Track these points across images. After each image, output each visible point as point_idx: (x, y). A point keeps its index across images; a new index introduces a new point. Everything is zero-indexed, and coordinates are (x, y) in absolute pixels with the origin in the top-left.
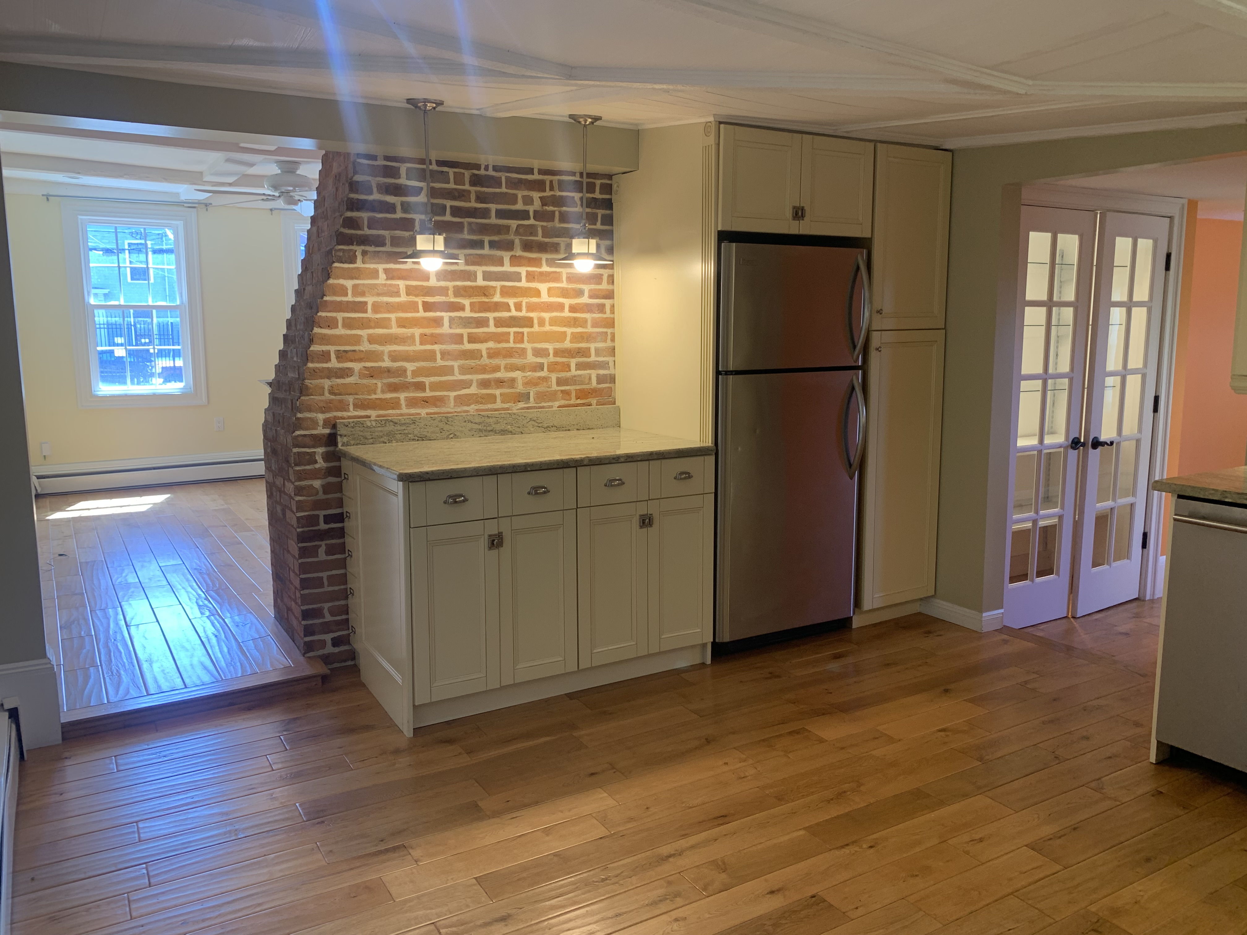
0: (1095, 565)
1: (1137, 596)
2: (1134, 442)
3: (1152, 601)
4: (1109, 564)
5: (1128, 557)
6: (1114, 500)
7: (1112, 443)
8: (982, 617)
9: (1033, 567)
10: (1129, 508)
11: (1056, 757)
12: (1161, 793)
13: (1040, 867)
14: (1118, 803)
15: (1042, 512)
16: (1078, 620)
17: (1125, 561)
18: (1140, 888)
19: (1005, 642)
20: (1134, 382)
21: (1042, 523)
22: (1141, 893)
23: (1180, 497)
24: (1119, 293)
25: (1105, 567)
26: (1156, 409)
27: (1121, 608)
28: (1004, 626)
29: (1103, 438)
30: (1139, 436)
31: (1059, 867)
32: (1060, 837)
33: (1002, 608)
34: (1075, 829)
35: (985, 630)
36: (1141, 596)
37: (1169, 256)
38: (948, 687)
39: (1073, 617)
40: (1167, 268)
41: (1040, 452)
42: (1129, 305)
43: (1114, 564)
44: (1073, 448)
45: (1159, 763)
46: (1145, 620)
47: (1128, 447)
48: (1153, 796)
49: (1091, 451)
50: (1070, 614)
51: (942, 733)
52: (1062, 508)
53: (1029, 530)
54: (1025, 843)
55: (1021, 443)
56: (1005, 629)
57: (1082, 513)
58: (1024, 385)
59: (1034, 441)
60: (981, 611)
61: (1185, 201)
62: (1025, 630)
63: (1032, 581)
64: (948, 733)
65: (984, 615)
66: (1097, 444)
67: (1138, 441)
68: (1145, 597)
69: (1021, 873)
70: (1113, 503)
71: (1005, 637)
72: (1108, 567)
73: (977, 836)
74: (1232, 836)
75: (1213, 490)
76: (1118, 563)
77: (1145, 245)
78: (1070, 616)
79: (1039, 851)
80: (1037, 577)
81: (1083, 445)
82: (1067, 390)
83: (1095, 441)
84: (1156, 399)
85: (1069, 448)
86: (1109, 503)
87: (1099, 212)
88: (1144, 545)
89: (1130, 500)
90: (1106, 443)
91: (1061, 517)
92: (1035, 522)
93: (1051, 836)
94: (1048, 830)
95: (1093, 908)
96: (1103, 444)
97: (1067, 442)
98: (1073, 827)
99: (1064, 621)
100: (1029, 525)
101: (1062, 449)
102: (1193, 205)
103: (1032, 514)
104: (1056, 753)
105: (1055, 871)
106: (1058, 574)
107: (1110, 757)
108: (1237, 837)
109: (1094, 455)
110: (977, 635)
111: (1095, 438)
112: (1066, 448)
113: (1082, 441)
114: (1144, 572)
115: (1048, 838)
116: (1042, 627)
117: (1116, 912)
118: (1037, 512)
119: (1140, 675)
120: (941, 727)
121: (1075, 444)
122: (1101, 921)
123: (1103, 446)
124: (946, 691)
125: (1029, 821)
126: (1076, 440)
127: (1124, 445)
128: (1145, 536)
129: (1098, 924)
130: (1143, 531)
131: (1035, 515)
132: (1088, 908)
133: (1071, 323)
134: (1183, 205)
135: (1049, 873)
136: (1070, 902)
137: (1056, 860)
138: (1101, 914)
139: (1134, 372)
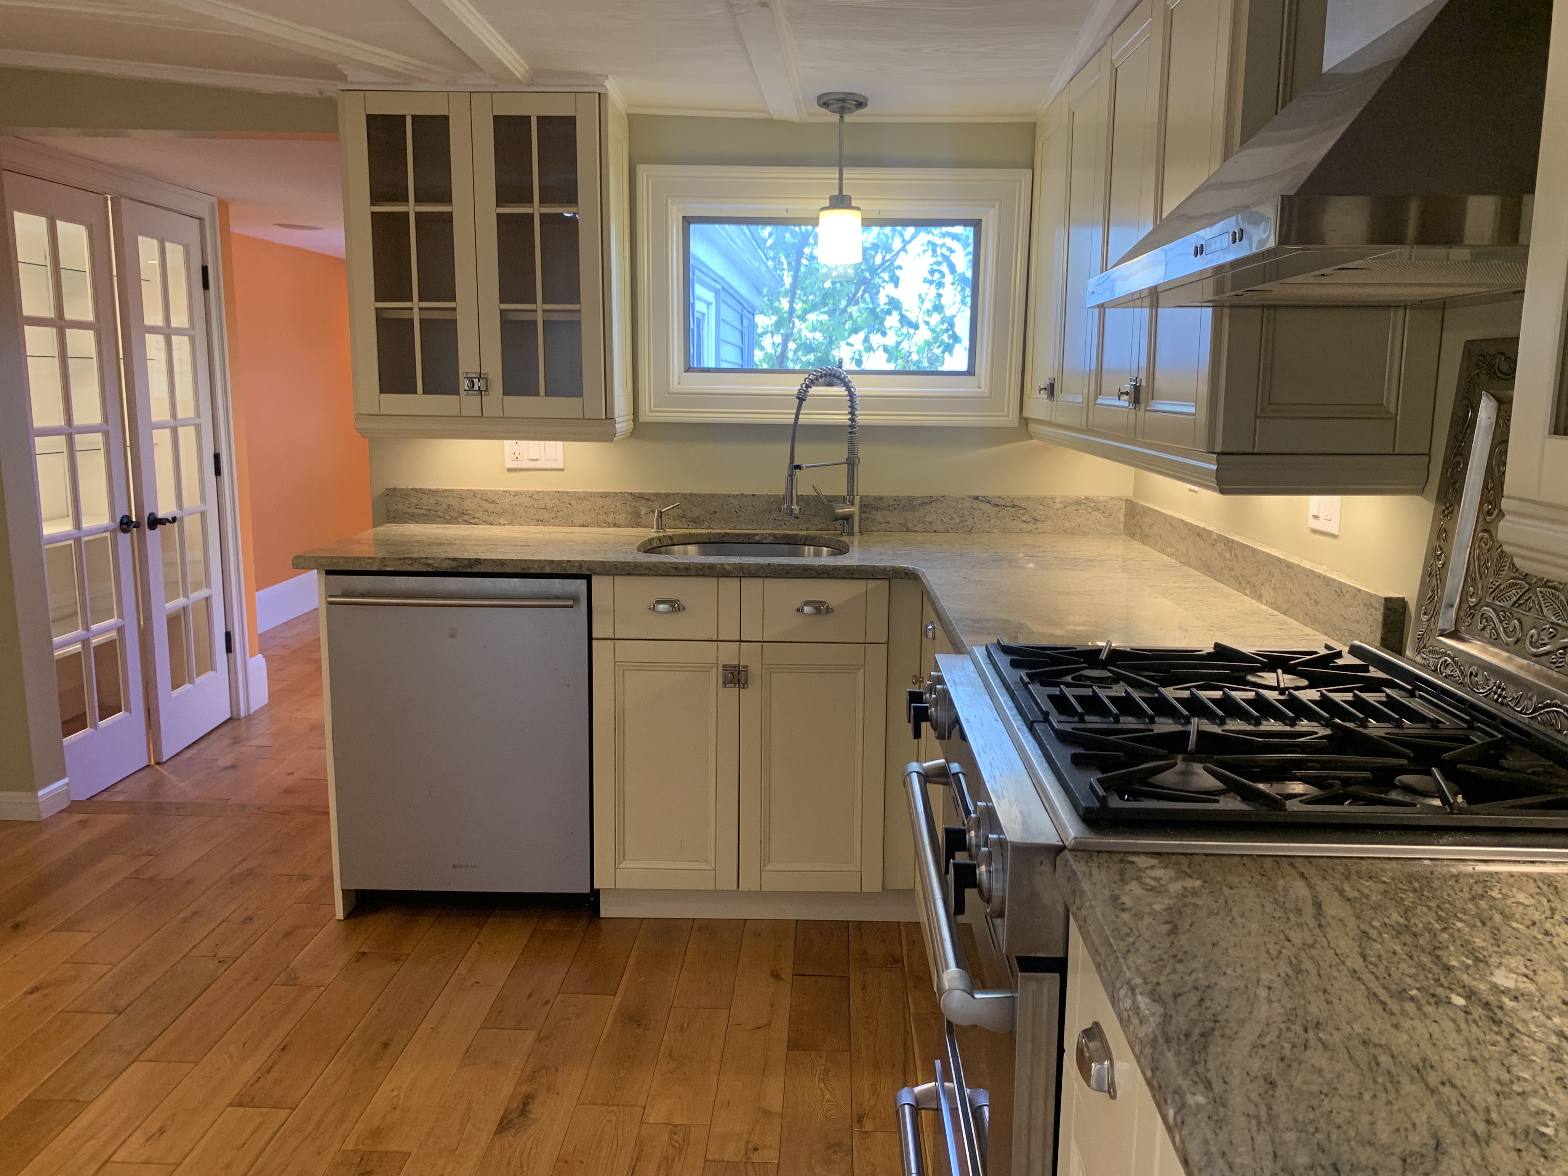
0: (175, 686)
1: (229, 716)
2: (198, 516)
3: (249, 717)
4: (191, 681)
5: (213, 668)
6: (186, 595)
7: (174, 519)
8: (37, 797)
9: (92, 707)
10: (204, 603)
11: (219, 962)
12: (365, 953)
13: (261, 1124)
14: (322, 989)
15: (94, 627)
16: (166, 766)
17: (210, 673)
18: (391, 1087)
19: (83, 824)
20: (187, 435)
21: (95, 641)
22: (396, 1092)
23: (329, 573)
24: (153, 317)
25: (187, 687)
26: (218, 472)
27: (214, 736)
28: (73, 801)
29: (161, 514)
30: (202, 507)
31: (284, 1113)
32: (269, 1071)
33: (64, 776)
34: (283, 1049)
35: (45, 815)
36: (235, 714)
37: (205, 270)
38: (19, 919)
39: (158, 763)
40: (206, 286)
41: (78, 540)
42: (167, 332)
43: (198, 680)
44: (125, 531)
45: (348, 916)
46: (251, 743)
47: (191, 524)
48: (358, 961)
49: (149, 532)
50: (152, 760)
51: (34, 996)
52: (121, 616)
53: (79, 653)
54: (227, 1102)
55: (49, 530)
56: (75, 806)
57: (148, 618)
58: (40, 444)
59: (66, 526)
60: (34, 789)
61: (214, 200)
62: (95, 799)
63: (95, 726)
64: (45, 992)
65: (40, 793)
66: (155, 522)
67: (203, 514)
68: (239, 714)
69: (239, 1149)
70: (185, 600)
71: (81, 817)
72: (191, 685)
73: (155, 1128)
74: (457, 972)
75: (369, 558)
76: (203, 677)
77: (175, 253)
78: (153, 763)
79: (251, 1103)
80: (101, 719)
81: (137, 525)
82: (102, 451)
83: (152, 518)
84: (217, 457)
85: (119, 530)
86: (180, 601)
87: (109, 197)
88: (229, 649)
89: (203, 593)
90: (168, 520)
91: (120, 630)
92: (86, 642)
93: (258, 1074)
94: (249, 1069)
95: (349, 1146)
96: (163, 521)
97: (114, 524)
98: (281, 1047)
99: (147, 771)
100: (78, 647)
101: (108, 534)
102: (223, 206)
103: (80, 632)
104: (219, 955)
105: (283, 1120)
106: (128, 709)
107: (288, 934)
108: (462, 969)
109: (153, 537)
110: (35, 826)
111: (151, 514)
112: (113, 531)
113: (134, 519)
114: (233, 681)
115: (255, 1079)
116: (119, 788)
117: (376, 1134)
118: (87, 629)
119: (282, 814)
120: (31, 985)
121: (126, 524)
122: (365, 1157)
123: (164, 524)
124: (16, 927)
125: (219, 1069)
126: (125, 520)
127: (186, 519)
128: (228, 636)
129: (364, 1162)
130: (224, 631)
131: (84, 632)
132: (343, 1148)
133: (94, 355)
134: (213, 205)
135: (276, 1128)
136: (319, 1154)
137: (277, 1106)
138: (362, 1148)
139: (186, 423)
